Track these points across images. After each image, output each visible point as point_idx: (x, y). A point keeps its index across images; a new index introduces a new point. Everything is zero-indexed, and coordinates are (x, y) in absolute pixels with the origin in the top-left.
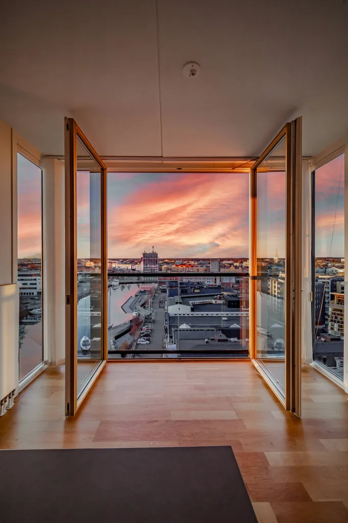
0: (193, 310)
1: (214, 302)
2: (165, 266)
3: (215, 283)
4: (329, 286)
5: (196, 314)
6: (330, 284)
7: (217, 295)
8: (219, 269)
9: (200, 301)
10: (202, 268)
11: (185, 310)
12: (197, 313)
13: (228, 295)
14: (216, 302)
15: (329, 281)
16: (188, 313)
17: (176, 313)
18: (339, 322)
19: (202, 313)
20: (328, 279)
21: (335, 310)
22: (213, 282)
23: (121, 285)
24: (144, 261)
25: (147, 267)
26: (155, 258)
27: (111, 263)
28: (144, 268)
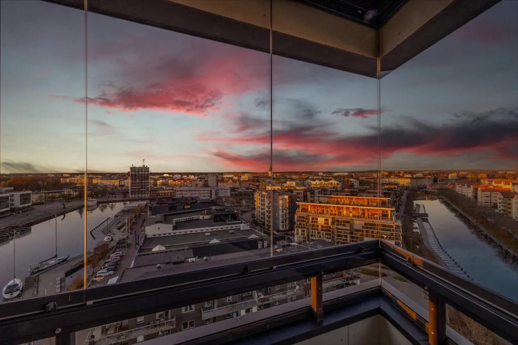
0: (175, 228)
1: (201, 217)
2: (161, 181)
3: (211, 197)
4: (302, 195)
5: (178, 232)
6: (302, 194)
7: (204, 210)
8: (217, 184)
9: (186, 218)
10: (200, 182)
11: (166, 229)
12: (181, 231)
13: (216, 210)
14: (203, 217)
15: (302, 192)
16: (170, 232)
17: (155, 234)
18: (302, 227)
19: (186, 230)
20: (302, 190)
21: (300, 217)
22: (208, 196)
23: (98, 203)
24: (132, 175)
25: (135, 183)
26: (146, 173)
27: (92, 178)
28: (132, 184)
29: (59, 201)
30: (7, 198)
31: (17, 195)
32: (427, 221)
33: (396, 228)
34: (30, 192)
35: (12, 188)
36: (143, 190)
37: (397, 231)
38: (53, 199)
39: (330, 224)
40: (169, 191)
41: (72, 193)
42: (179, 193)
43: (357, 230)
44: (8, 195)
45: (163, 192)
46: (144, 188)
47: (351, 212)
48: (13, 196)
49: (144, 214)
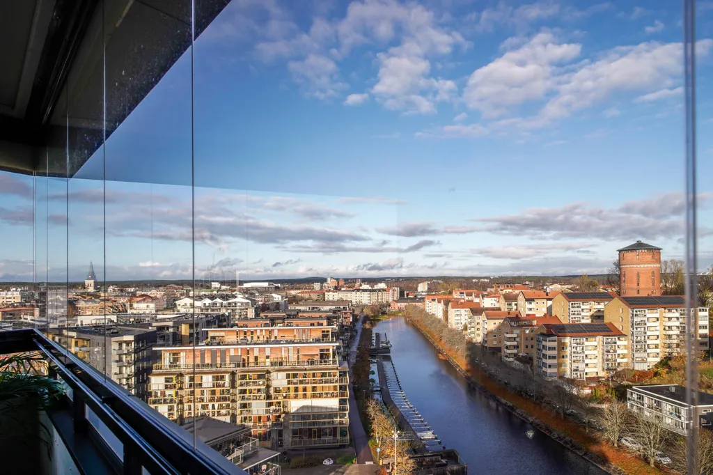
15: (170, 324)
32: (388, 358)
33: (340, 375)
37: (342, 381)
39: (227, 385)
43: (276, 390)
47: (268, 357)
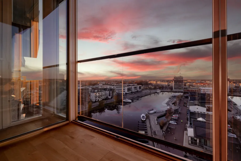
0: (208, 110)
2: (188, 84)
16: (204, 112)
17: (195, 111)
23: (161, 92)
24: (175, 81)
25: (176, 84)
26: (182, 79)
27: (157, 82)
28: (175, 84)
29: (148, 89)
30: (136, 87)
31: (138, 86)
34: (141, 86)
35: (137, 84)
36: (180, 87)
38: (146, 89)
40: (194, 89)
41: (152, 87)
42: (202, 90)
44: (136, 86)
45: (191, 89)
46: (181, 87)
48: (137, 87)
49: (183, 99)
